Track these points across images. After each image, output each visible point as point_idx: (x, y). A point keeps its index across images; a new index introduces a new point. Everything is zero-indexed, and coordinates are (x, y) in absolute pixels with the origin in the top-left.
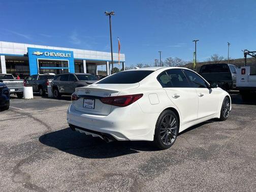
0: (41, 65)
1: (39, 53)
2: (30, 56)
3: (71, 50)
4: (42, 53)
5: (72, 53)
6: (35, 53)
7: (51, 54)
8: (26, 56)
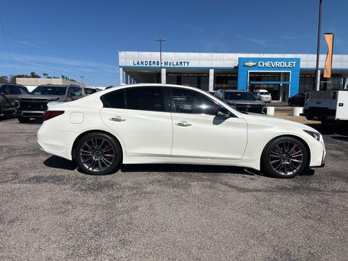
0: (251, 79)
1: (251, 64)
2: (240, 69)
3: (298, 56)
4: (254, 64)
5: (298, 61)
6: (247, 64)
7: (267, 64)
8: (236, 68)
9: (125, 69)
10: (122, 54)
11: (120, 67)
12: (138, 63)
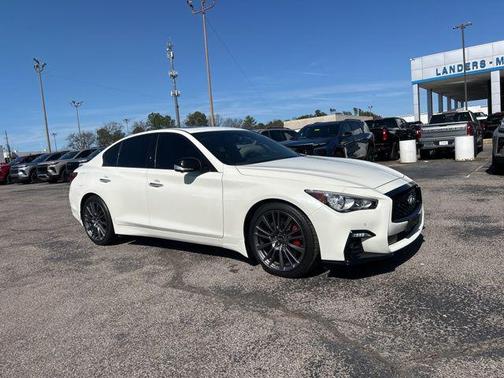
9: (421, 84)
10: (416, 63)
11: (414, 83)
12: (445, 71)
